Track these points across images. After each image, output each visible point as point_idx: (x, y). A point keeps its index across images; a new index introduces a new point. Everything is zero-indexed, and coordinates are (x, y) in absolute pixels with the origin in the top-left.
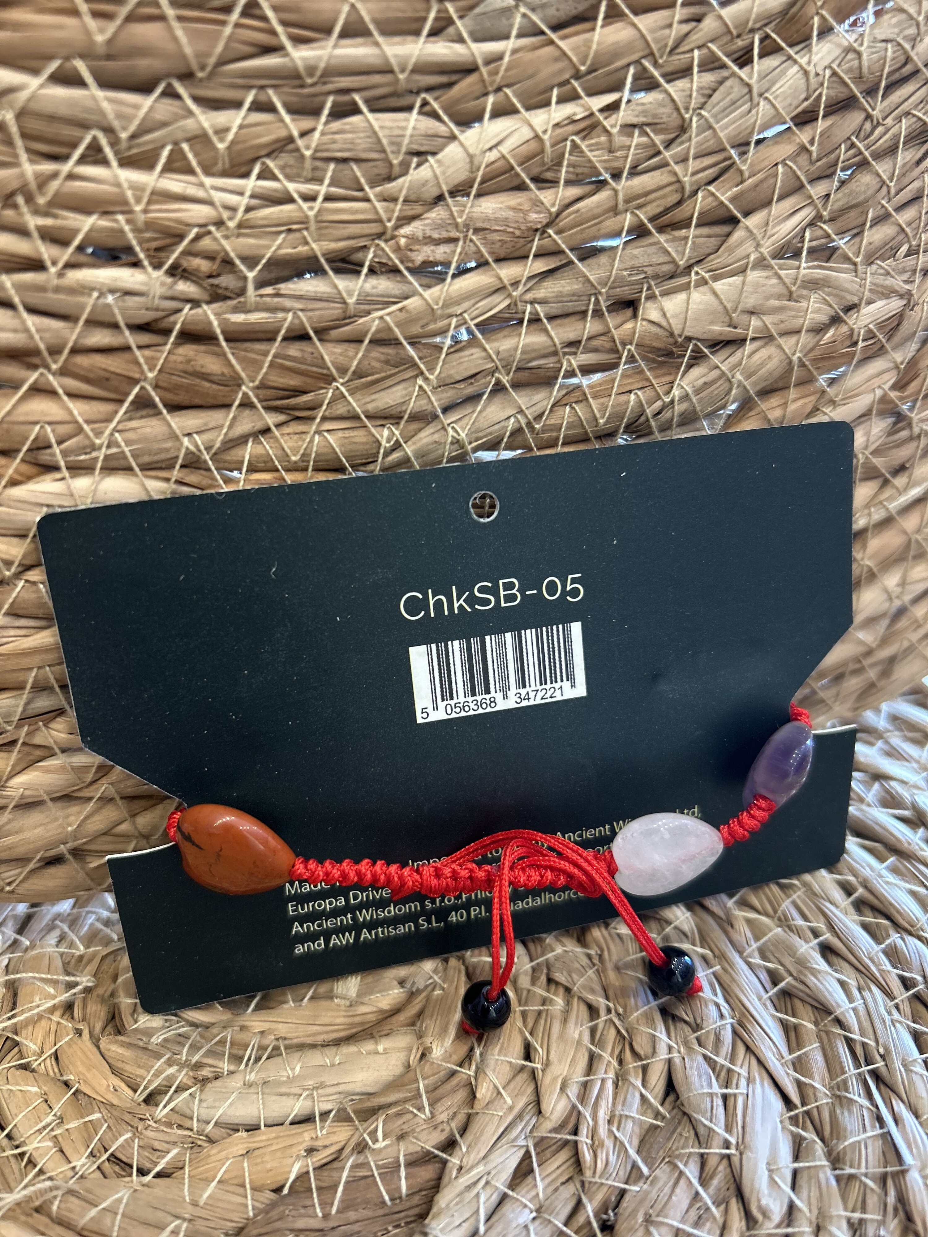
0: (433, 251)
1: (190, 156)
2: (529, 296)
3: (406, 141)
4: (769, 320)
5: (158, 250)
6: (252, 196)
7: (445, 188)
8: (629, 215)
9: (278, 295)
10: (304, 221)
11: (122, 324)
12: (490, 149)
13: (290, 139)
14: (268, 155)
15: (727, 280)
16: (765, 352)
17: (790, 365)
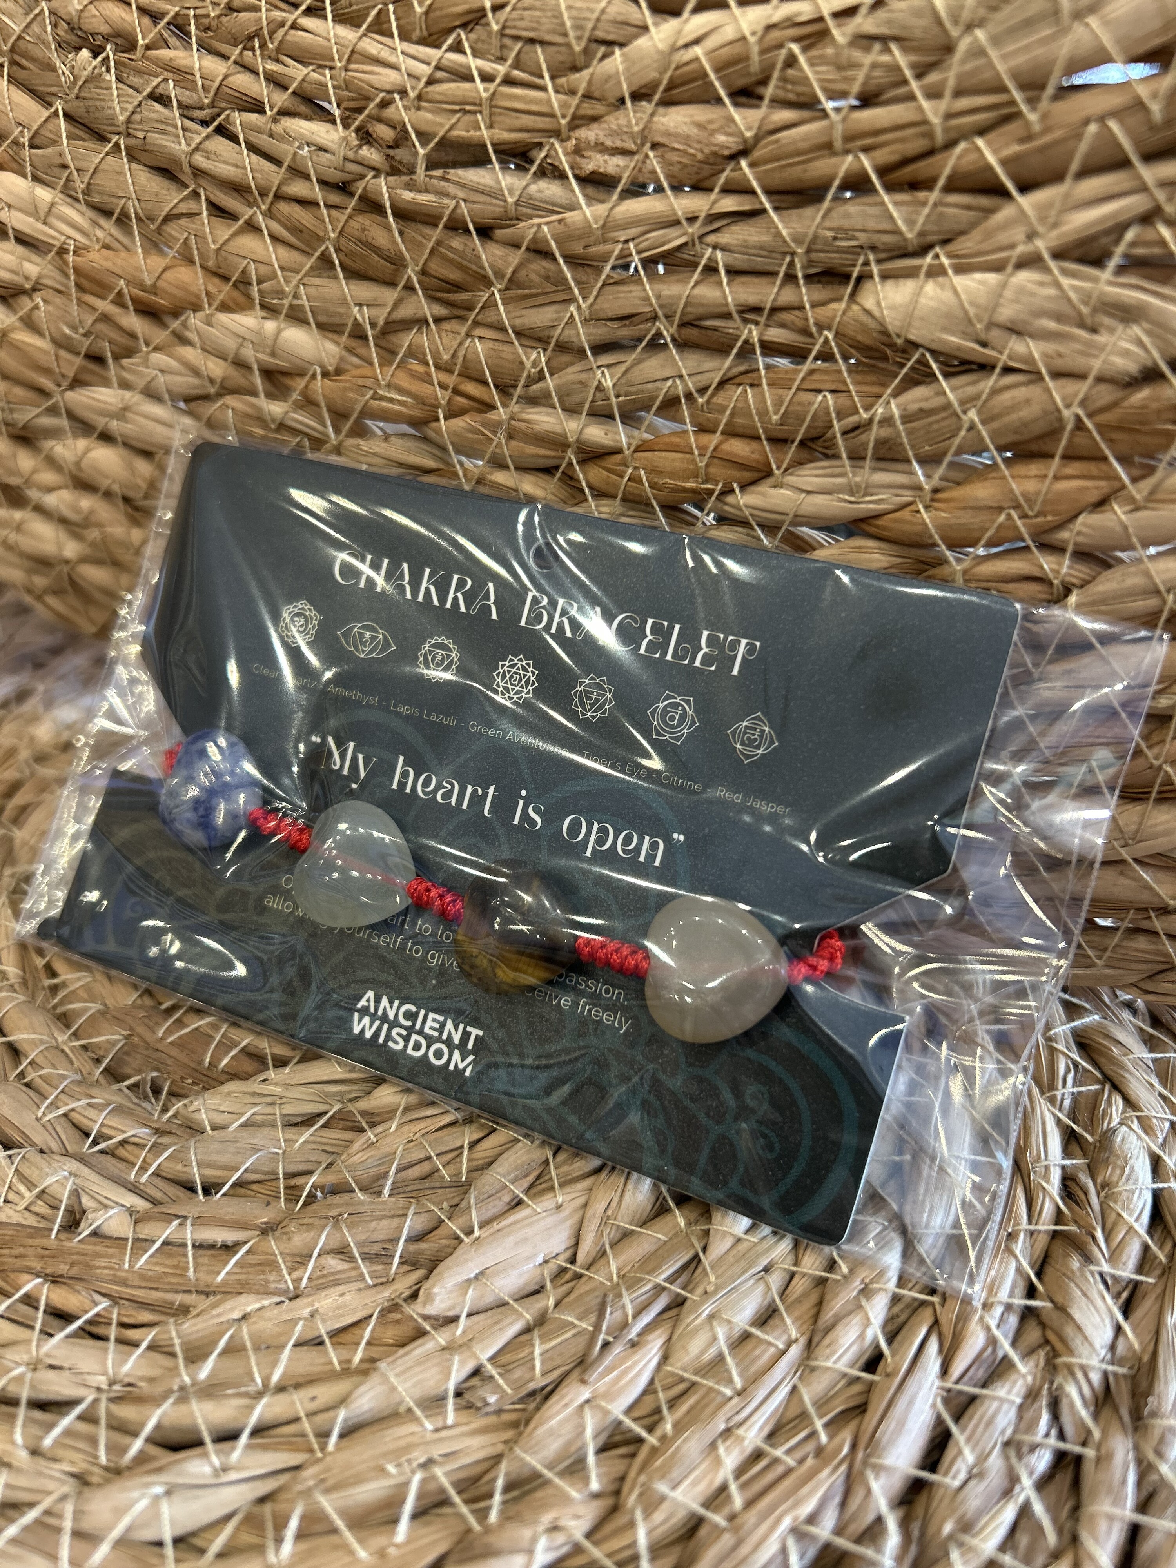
0: (605, 162)
1: (393, 18)
2: (709, 239)
3: (591, 25)
4: (1036, 348)
5: (350, 109)
6: (437, 68)
7: (626, 89)
8: (850, 158)
9: (443, 179)
10: (479, 103)
11: (313, 177)
12: (687, 46)
13: (482, 12)
14: (464, 26)
15: (978, 276)
16: (1021, 393)
17: (1060, 419)
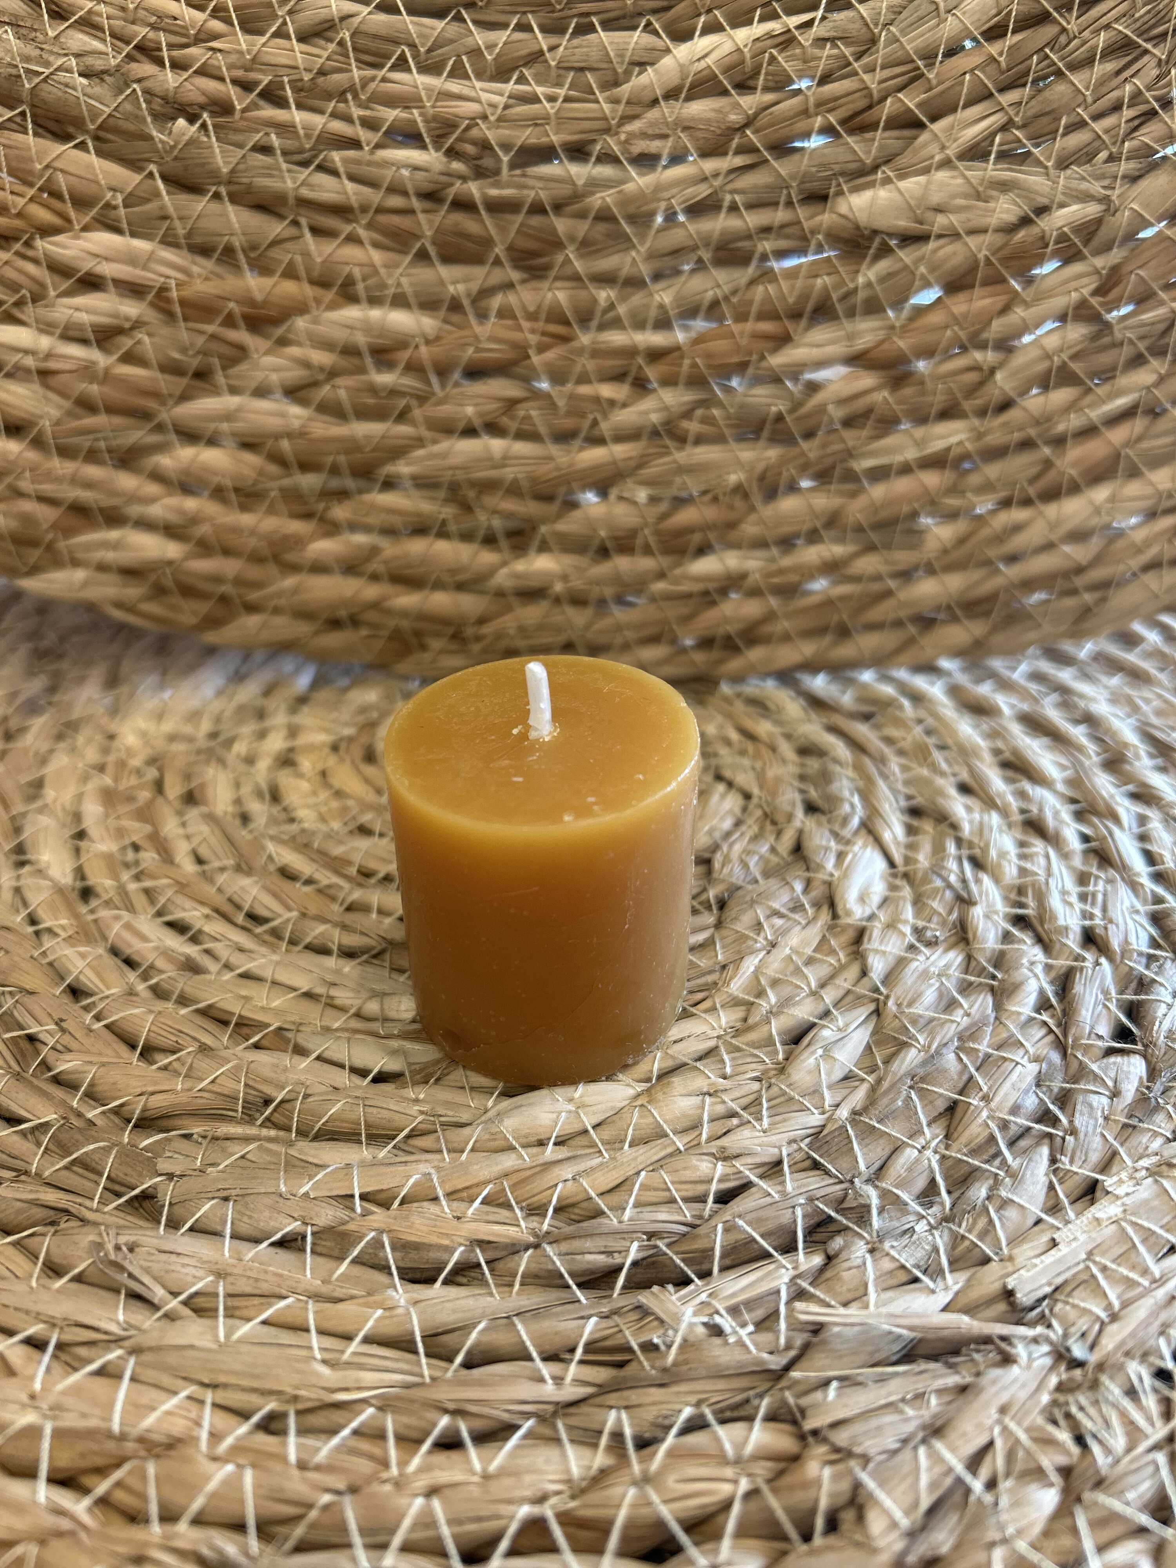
0: (649, 145)
1: (467, 65)
2: (729, 187)
3: (629, 53)
4: (954, 219)
5: (439, 136)
6: (510, 97)
7: (659, 93)
8: (819, 119)
9: (524, 175)
10: (547, 118)
11: (411, 192)
12: (699, 60)
13: (541, 53)
14: (525, 65)
15: (912, 180)
16: (949, 249)
17: (976, 261)
